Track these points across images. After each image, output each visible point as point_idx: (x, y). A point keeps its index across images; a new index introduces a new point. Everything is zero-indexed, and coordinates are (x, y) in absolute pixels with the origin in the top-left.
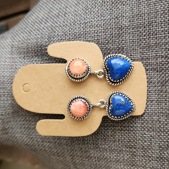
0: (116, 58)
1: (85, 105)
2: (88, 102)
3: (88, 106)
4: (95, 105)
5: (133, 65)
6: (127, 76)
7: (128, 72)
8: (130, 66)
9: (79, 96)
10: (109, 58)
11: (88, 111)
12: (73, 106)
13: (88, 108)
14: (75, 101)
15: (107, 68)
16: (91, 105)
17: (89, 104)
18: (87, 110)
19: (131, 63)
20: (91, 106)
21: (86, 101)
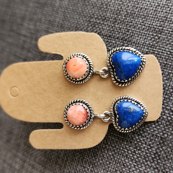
0: (123, 52)
1: (86, 112)
2: (90, 110)
3: (89, 114)
4: (98, 115)
5: (144, 60)
6: (137, 74)
7: (139, 69)
8: (141, 61)
9: (81, 100)
10: (115, 53)
11: (88, 120)
12: (71, 109)
13: (88, 116)
14: (75, 104)
15: (113, 65)
16: (93, 114)
17: (91, 113)
18: (86, 119)
19: (141, 58)
20: (93, 116)
21: (89, 108)
